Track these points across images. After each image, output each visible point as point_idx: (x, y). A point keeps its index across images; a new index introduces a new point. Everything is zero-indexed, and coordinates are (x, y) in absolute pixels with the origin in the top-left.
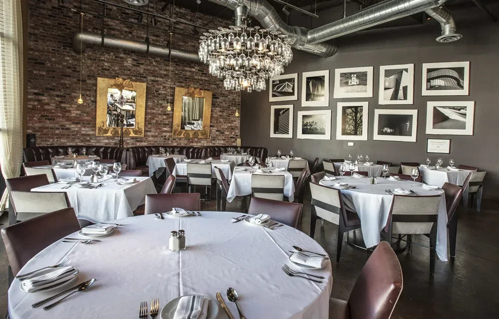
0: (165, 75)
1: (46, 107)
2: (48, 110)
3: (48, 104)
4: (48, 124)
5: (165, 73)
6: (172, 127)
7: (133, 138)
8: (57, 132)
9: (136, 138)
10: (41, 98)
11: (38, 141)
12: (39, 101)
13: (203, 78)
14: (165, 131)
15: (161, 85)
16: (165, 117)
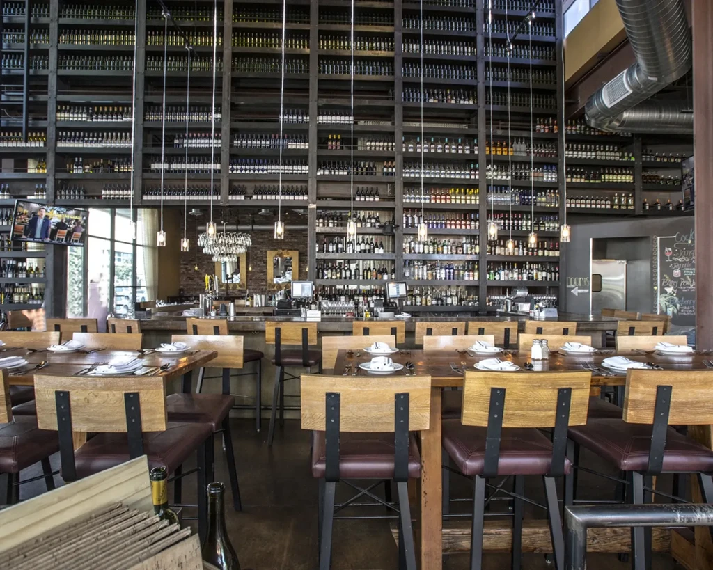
0: (262, 242)
1: (190, 272)
2: (190, 274)
3: (190, 270)
4: (190, 282)
5: (261, 240)
6: (266, 282)
7: (239, 290)
8: (195, 287)
9: (241, 290)
10: (187, 266)
11: (186, 292)
12: (186, 268)
13: (293, 240)
14: (263, 285)
15: (259, 250)
16: (262, 274)
